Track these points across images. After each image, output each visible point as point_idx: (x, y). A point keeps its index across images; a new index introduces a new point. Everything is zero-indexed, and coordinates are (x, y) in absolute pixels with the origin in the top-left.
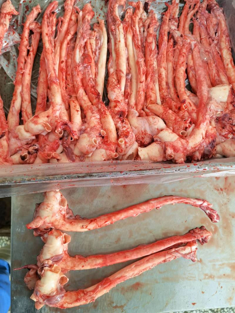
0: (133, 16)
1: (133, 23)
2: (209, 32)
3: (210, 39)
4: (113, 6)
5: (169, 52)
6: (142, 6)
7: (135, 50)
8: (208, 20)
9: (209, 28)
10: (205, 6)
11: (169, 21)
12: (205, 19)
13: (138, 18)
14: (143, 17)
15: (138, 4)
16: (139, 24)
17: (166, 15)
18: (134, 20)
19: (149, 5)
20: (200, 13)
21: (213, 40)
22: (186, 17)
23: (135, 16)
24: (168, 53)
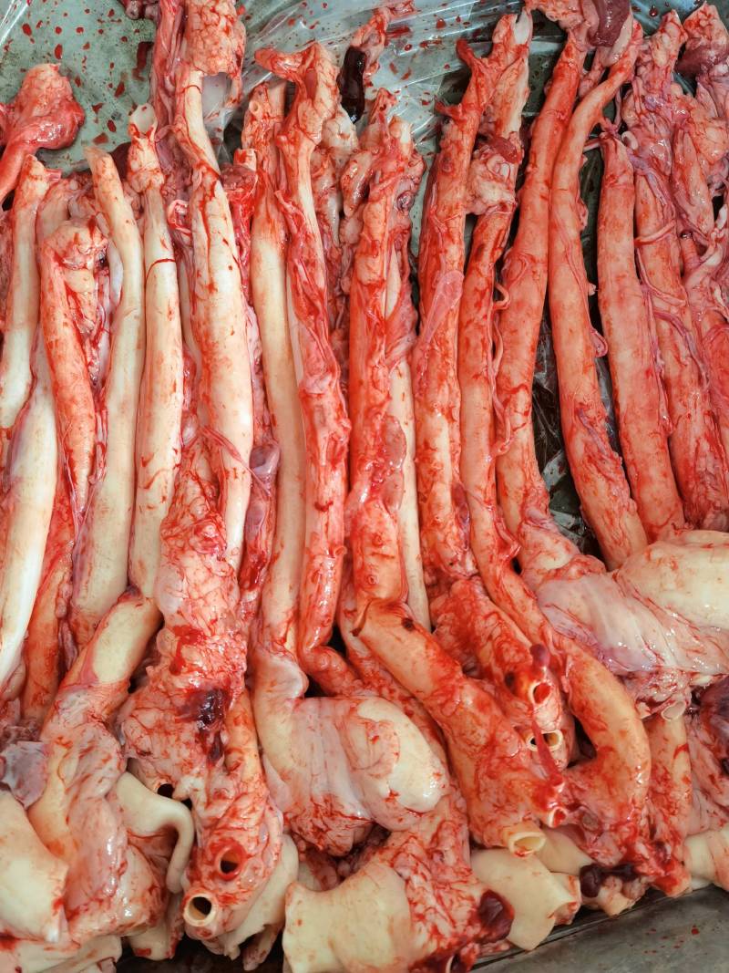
0: (283, 138)
1: (283, 173)
2: (686, 205)
3: (687, 243)
4: (174, 82)
5: (471, 327)
6: (328, 71)
7: (294, 321)
8: (683, 138)
9: (684, 179)
10: (670, 58)
11: (473, 158)
12: (663, 131)
13: (307, 147)
14: (336, 142)
15: (308, 64)
16: (314, 179)
17: (460, 123)
18: (291, 160)
19: (371, 60)
20: (643, 97)
21: (702, 250)
22: (565, 127)
23: (292, 134)
24: (466, 332)
